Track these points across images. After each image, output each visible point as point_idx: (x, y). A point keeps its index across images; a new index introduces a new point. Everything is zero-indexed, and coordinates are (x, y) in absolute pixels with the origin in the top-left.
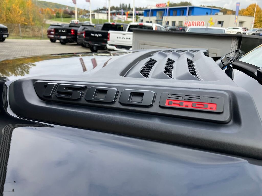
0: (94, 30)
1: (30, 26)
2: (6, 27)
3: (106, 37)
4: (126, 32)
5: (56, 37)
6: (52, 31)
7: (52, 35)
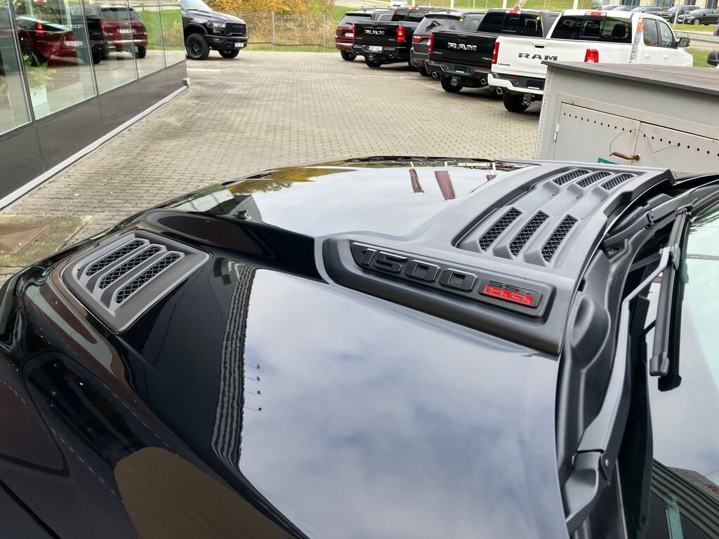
0: (459, 31)
1: (296, 16)
2: (242, 22)
3: (488, 51)
4: (547, 40)
5: (356, 46)
6: (350, 31)
7: (349, 40)
